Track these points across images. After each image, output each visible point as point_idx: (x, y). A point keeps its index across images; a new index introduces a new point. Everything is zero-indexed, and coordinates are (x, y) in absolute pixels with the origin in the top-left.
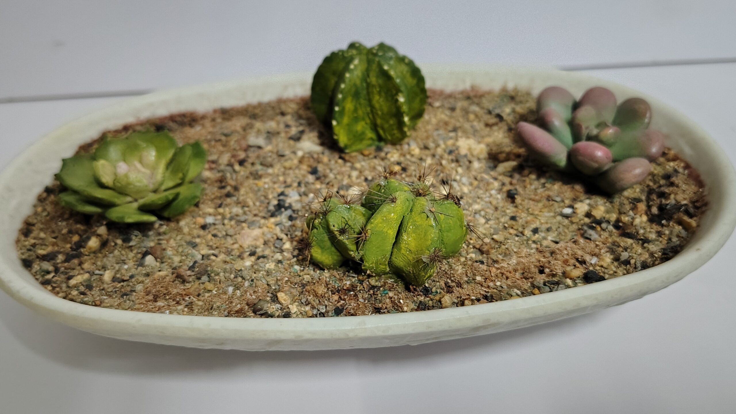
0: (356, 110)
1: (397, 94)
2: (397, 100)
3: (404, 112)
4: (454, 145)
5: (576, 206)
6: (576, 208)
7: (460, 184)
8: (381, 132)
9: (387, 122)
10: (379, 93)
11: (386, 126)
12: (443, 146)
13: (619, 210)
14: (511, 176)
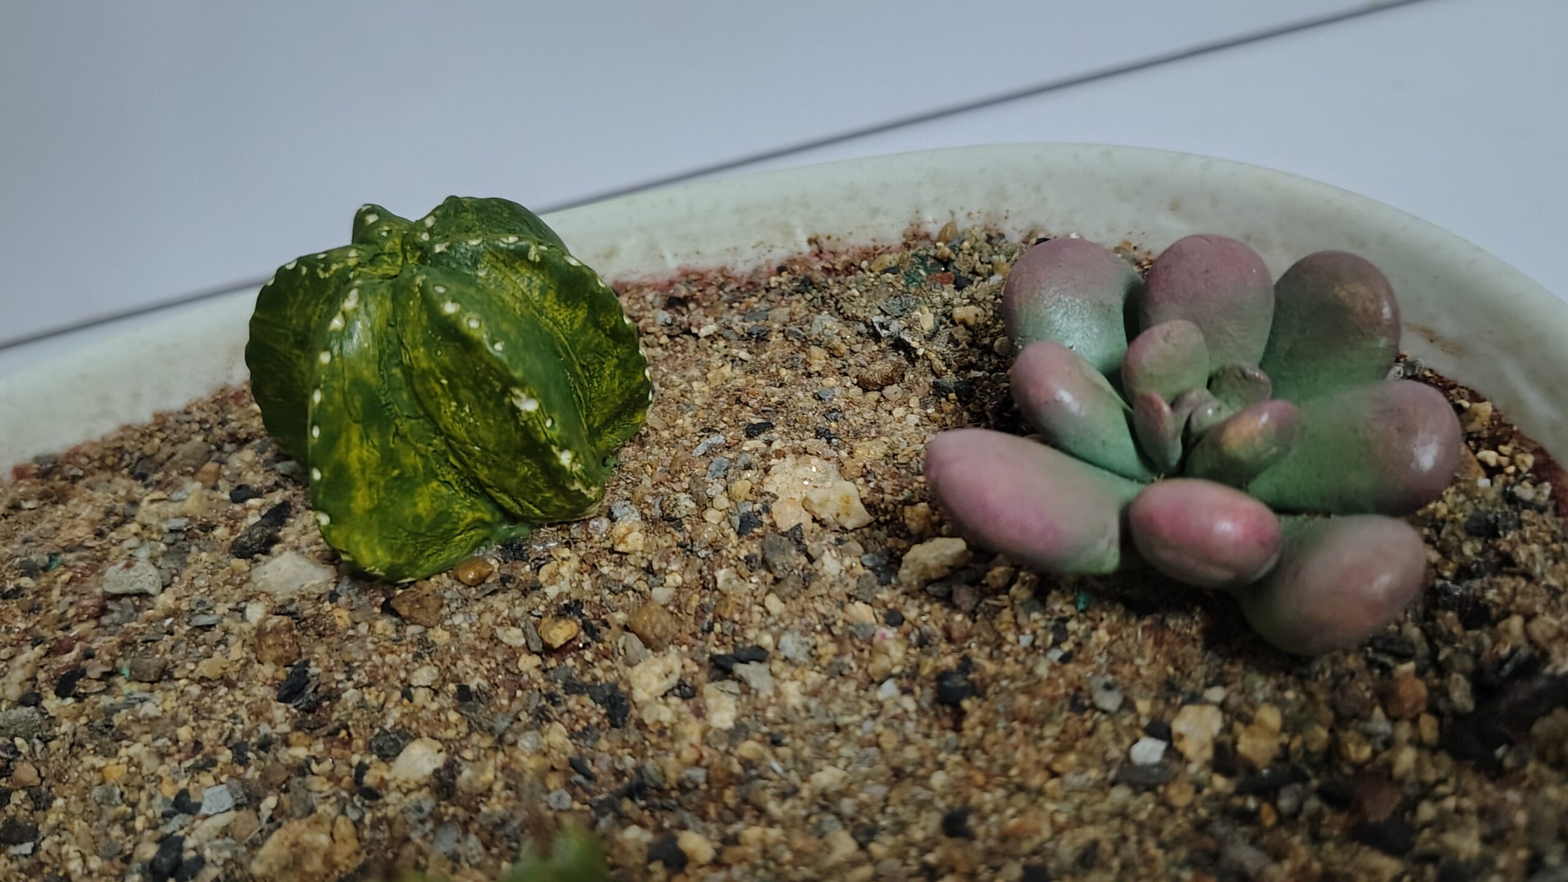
0: (389, 458)
1: (505, 392)
2: (515, 411)
3: (551, 442)
4: (757, 492)
5: (1179, 726)
6: (1181, 737)
7: (777, 666)
8: (506, 500)
9: (513, 473)
10: (452, 390)
11: (512, 483)
12: (722, 502)
13: (1333, 706)
14: (948, 601)
